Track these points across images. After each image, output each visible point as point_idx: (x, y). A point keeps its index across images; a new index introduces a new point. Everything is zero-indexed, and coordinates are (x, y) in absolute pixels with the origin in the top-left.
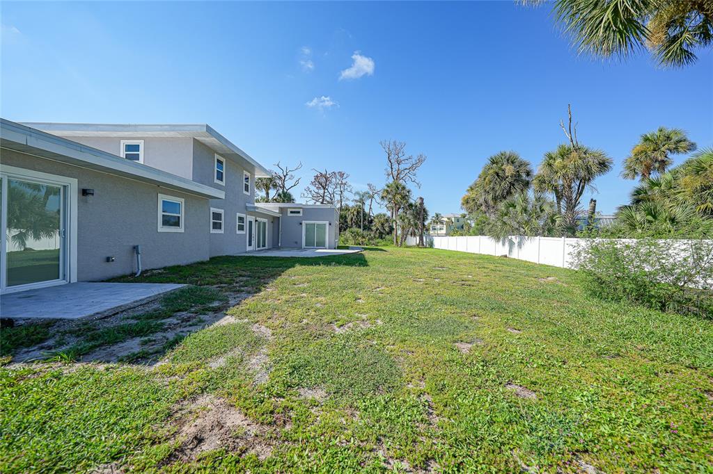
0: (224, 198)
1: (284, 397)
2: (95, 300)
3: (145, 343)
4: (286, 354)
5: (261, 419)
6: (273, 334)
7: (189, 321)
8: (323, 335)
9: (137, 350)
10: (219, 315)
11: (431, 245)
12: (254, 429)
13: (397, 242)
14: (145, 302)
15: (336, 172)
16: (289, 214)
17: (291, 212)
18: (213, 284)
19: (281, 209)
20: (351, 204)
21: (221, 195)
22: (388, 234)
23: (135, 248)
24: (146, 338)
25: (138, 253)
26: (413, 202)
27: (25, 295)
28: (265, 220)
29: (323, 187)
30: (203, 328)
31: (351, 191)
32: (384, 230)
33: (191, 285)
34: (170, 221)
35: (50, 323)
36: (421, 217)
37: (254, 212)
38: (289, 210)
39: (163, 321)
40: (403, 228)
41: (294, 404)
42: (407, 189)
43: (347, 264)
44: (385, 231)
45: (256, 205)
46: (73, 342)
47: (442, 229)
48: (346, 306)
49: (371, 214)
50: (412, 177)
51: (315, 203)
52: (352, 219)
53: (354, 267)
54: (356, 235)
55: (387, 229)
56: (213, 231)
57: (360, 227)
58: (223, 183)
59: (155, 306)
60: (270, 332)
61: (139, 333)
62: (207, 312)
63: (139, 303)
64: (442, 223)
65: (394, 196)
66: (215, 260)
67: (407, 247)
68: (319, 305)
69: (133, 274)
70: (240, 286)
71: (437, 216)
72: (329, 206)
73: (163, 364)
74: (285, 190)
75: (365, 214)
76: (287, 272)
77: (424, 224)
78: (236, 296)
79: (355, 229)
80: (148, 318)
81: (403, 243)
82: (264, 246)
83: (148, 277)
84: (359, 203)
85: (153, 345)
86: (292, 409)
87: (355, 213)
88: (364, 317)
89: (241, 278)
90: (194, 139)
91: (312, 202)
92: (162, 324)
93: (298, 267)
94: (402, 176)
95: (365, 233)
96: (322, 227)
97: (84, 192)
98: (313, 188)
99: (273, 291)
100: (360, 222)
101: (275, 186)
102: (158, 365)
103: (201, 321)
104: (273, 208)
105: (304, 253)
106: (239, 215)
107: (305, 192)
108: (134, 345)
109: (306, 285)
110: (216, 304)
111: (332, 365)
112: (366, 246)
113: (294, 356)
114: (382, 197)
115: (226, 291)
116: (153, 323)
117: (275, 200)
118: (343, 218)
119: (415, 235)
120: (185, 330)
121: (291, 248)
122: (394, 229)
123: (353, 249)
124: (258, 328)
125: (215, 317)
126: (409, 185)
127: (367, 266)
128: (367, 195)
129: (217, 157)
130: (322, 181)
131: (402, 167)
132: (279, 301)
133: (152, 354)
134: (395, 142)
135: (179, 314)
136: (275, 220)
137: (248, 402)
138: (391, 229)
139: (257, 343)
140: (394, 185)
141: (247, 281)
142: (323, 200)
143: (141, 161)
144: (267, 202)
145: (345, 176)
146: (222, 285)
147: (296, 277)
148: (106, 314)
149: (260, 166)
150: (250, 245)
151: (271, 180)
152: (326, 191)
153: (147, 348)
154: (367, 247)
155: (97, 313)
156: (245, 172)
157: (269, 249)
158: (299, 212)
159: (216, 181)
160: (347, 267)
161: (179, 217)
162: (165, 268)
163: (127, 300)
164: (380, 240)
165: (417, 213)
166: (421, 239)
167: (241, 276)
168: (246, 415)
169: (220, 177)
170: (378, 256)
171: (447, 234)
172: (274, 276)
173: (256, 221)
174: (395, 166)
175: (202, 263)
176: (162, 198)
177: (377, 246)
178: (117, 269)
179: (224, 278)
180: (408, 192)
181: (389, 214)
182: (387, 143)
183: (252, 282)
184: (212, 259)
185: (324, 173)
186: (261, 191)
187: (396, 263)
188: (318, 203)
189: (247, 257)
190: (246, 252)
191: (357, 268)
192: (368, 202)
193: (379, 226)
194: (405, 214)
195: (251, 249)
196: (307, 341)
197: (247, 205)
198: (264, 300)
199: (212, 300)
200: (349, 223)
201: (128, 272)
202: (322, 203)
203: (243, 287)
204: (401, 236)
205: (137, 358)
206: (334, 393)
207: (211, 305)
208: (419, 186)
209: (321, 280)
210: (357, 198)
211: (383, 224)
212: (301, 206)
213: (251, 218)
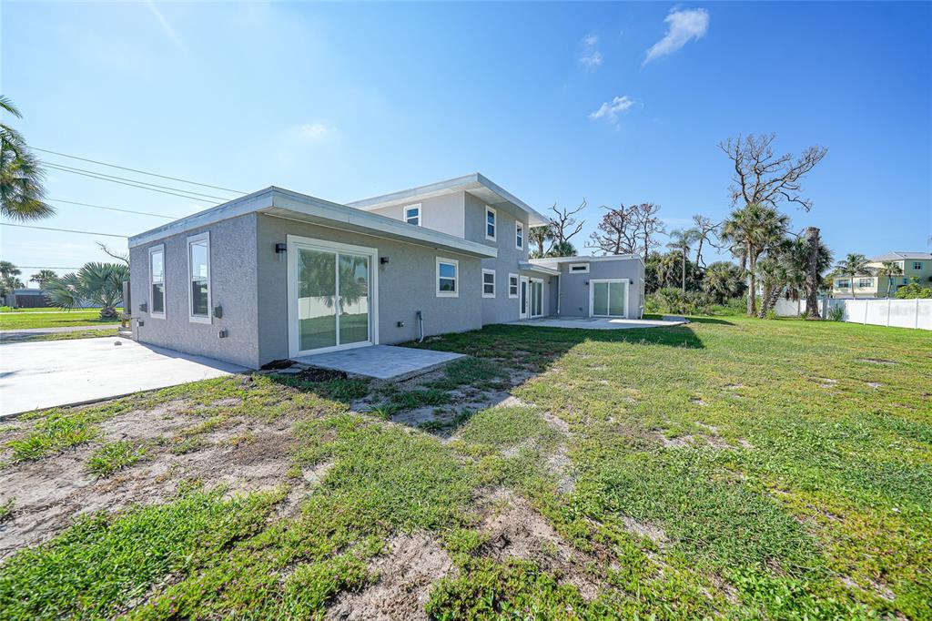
0: (496, 256)
1: (601, 522)
2: (395, 363)
3: (437, 413)
4: (594, 462)
5: (575, 542)
6: (571, 430)
7: (473, 396)
8: (645, 446)
9: (432, 419)
10: (502, 394)
11: (839, 315)
12: (568, 554)
13: (754, 309)
14: (432, 369)
15: (638, 204)
16: (571, 272)
17: (574, 269)
18: (491, 356)
19: (560, 265)
20: (663, 251)
21: (493, 252)
22: (735, 295)
23: (419, 313)
24: (438, 408)
25: (421, 319)
26: (793, 238)
27: (349, 352)
28: (541, 281)
29: (617, 229)
30: (489, 407)
31: (663, 232)
32: (727, 289)
33: (469, 356)
34: (447, 286)
35: (368, 380)
36: (813, 264)
37: (528, 271)
38: (571, 266)
39: (450, 392)
40: (769, 286)
41: (619, 538)
42: (779, 215)
43: (667, 342)
44: (730, 290)
45: (530, 262)
46: (384, 401)
47: (868, 285)
48: (676, 407)
49: (700, 265)
50: (789, 192)
51: (605, 254)
52: (665, 274)
53: (679, 348)
54: (672, 299)
55: (732, 288)
56: (485, 296)
57: (679, 285)
58: (494, 239)
59: (441, 375)
60: (566, 426)
61: (431, 401)
62: (490, 389)
63: (427, 371)
64: (867, 272)
65: (749, 231)
66: (487, 329)
67: (777, 318)
68: (631, 401)
69: (417, 340)
70: (520, 362)
71: (853, 259)
72: (629, 257)
73: (455, 439)
74: (564, 240)
75: (688, 265)
76: (575, 348)
77: (819, 278)
78: (517, 373)
79: (670, 289)
80: (438, 386)
81: (769, 312)
82: (539, 313)
83: (428, 344)
84: (678, 249)
85: (444, 417)
86: (617, 542)
87: (671, 264)
88: (713, 430)
89: (519, 352)
90: (466, 192)
91: (600, 253)
92: (449, 396)
93: (589, 343)
94: (765, 194)
95: (689, 294)
96: (618, 289)
97: (383, 261)
98: (602, 234)
99: (560, 372)
100: (680, 277)
101: (550, 236)
102: (452, 439)
103: (485, 398)
104: (550, 264)
105: (593, 323)
106: (511, 275)
107: (591, 240)
108: (427, 413)
109: (605, 368)
110: (497, 381)
111: (668, 494)
112: (690, 316)
113: (606, 467)
114: (725, 236)
115: (506, 367)
116: (443, 392)
117: (551, 254)
118: (651, 274)
119: (796, 297)
120: (471, 405)
121: (576, 317)
122: (746, 287)
123: (668, 319)
124: (550, 418)
125: (499, 396)
126: (782, 208)
127: (703, 347)
128: (694, 234)
129: (488, 208)
130: (616, 221)
131: (765, 178)
132: (572, 387)
133: (445, 426)
134: (750, 140)
135: (463, 386)
136: (553, 280)
137: (555, 513)
138: (741, 289)
139: (551, 438)
140: (748, 212)
141: (527, 356)
142: (618, 248)
143: (420, 224)
144: (540, 257)
145: (653, 209)
146: (500, 359)
147: (588, 357)
148: (404, 378)
149: (535, 212)
150: (524, 312)
151: (545, 228)
152: (623, 235)
153: (440, 419)
154: (694, 317)
155: (397, 376)
156: (518, 223)
157: (545, 318)
158: (584, 268)
159: (488, 237)
160: (667, 347)
161: (453, 281)
162: (442, 336)
163: (416, 366)
164: (719, 306)
165: (801, 257)
166: (812, 303)
167: (519, 349)
168: (555, 530)
169: (491, 233)
170: (719, 333)
171: (880, 295)
172: (560, 352)
173: (530, 282)
174: (751, 180)
175: (475, 331)
176: (440, 261)
177: (713, 315)
178: (406, 335)
179: (500, 351)
180: (781, 221)
181: (737, 262)
182: (734, 142)
183: (534, 358)
184: (485, 327)
185: (618, 209)
186: (534, 244)
187: (762, 347)
188: (609, 254)
189: (521, 326)
190: (519, 321)
191: (685, 349)
192: (694, 246)
193: (716, 283)
194: (772, 261)
195: (524, 317)
196: (622, 448)
197: (521, 262)
198: (551, 382)
199: (493, 375)
200: (660, 280)
201: (413, 339)
202: (616, 253)
203: (524, 363)
204: (762, 300)
205: (434, 427)
206: (682, 541)
207: (493, 381)
208: (807, 207)
209: (626, 363)
210: (676, 240)
211: (723, 280)
212: (588, 260)
213: (524, 279)
